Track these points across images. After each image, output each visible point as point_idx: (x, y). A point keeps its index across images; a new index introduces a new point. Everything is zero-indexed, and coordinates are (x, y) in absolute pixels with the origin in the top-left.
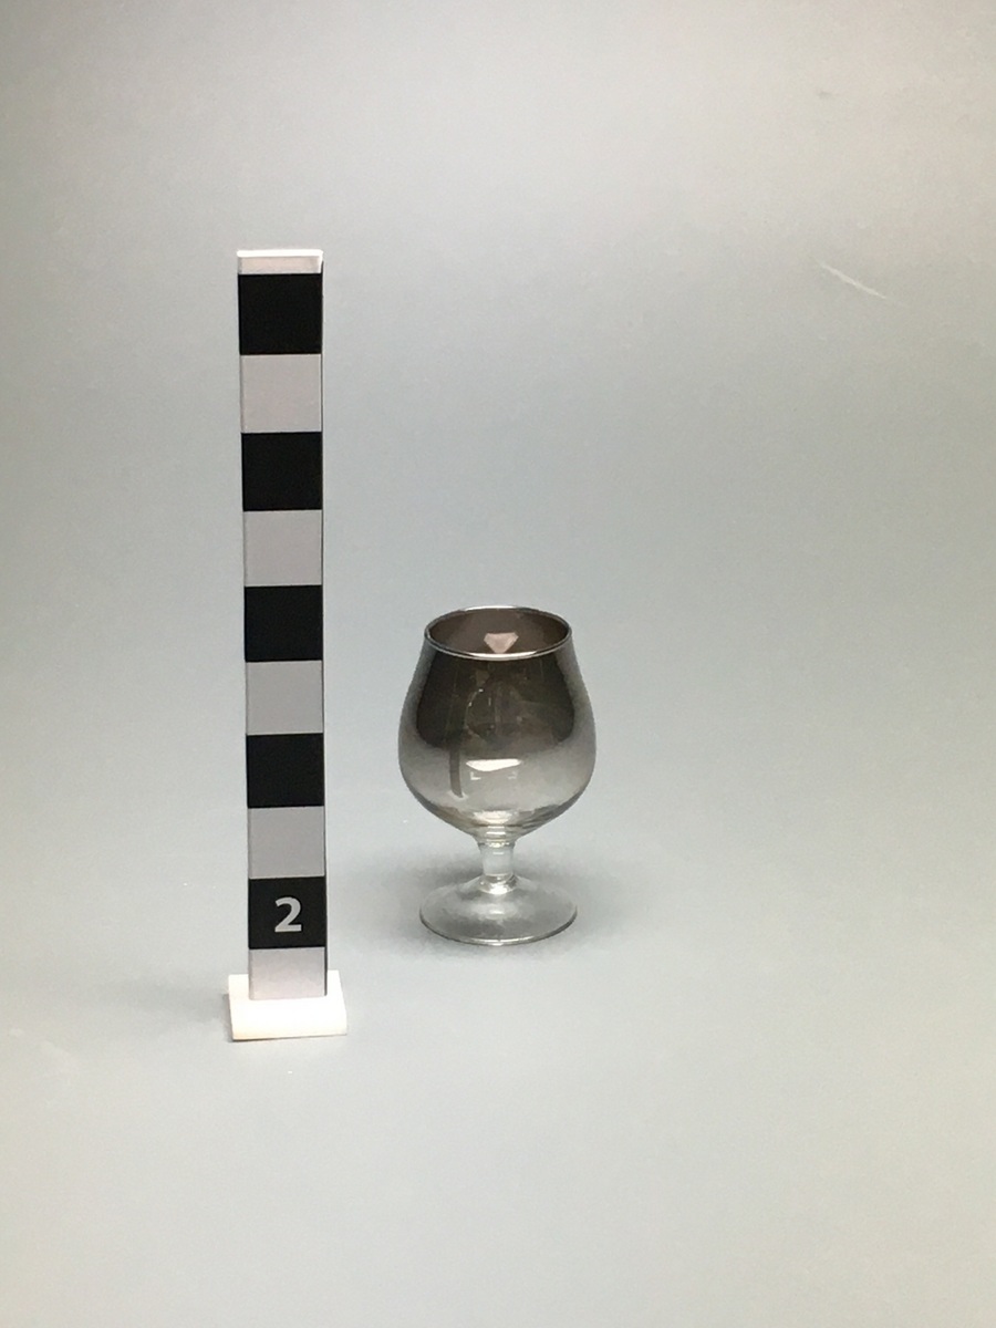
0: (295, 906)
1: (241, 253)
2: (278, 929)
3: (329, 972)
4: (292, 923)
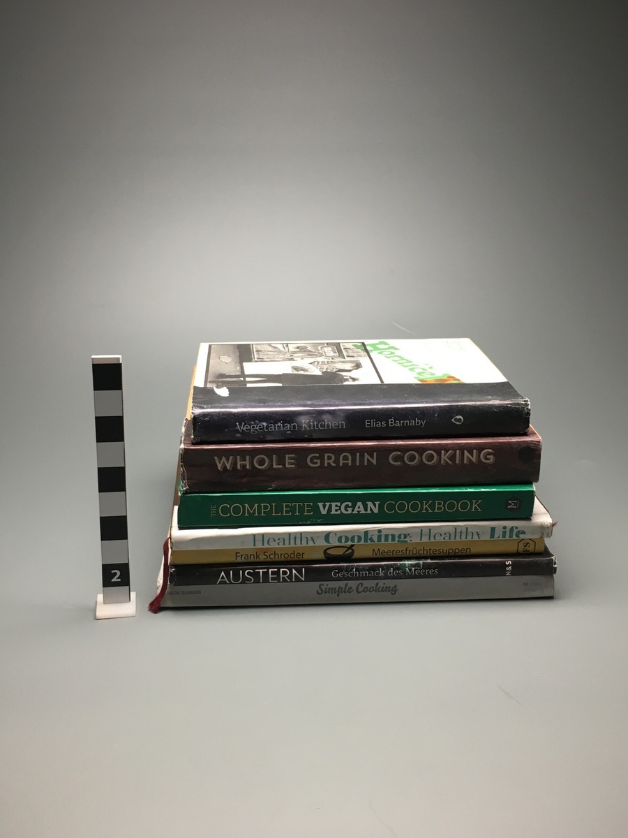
0: (118, 573)
1: (93, 357)
2: (112, 580)
3: (131, 593)
4: (118, 578)
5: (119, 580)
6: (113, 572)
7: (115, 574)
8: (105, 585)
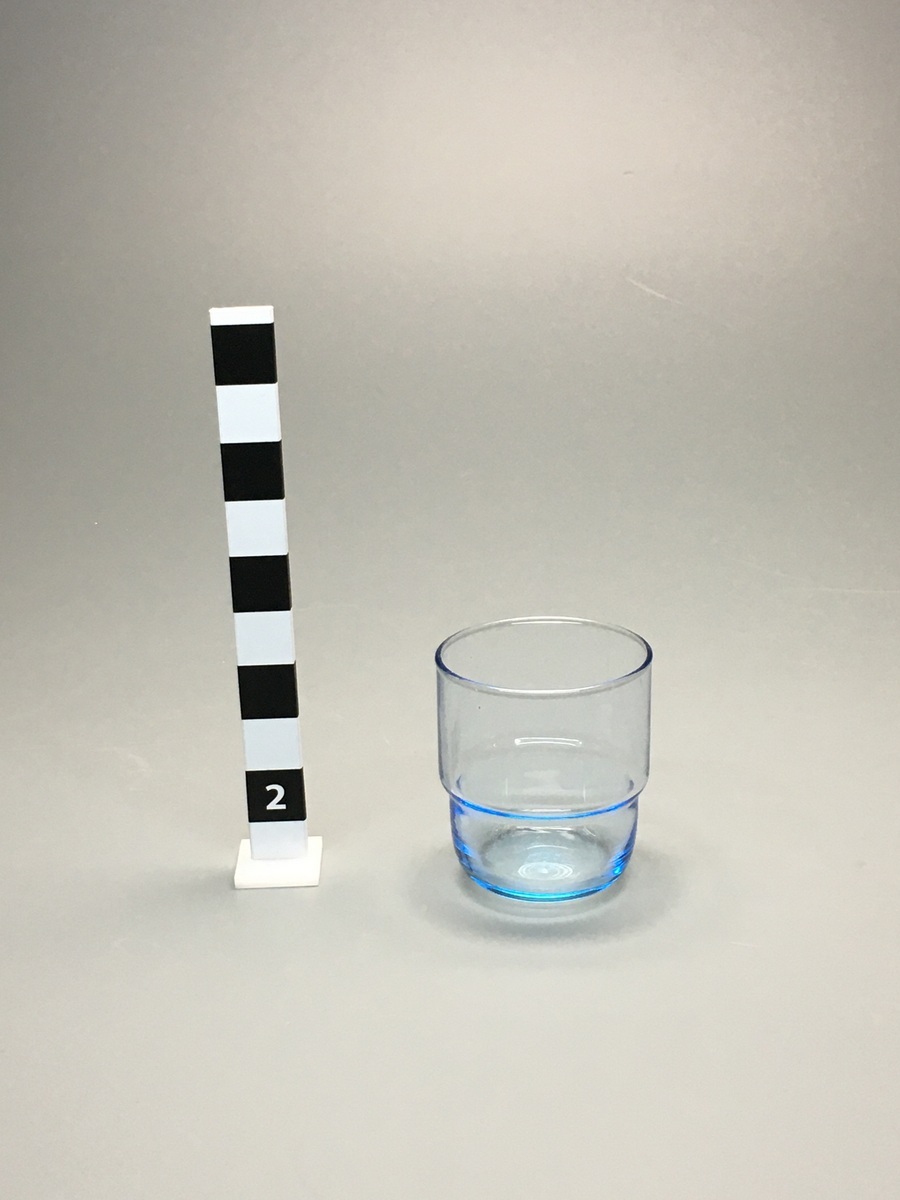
0: (281, 791)
2: (269, 807)
3: (309, 837)
4: (279, 803)
5: (283, 807)
6: (269, 788)
7: (274, 793)
8: (252, 819)
